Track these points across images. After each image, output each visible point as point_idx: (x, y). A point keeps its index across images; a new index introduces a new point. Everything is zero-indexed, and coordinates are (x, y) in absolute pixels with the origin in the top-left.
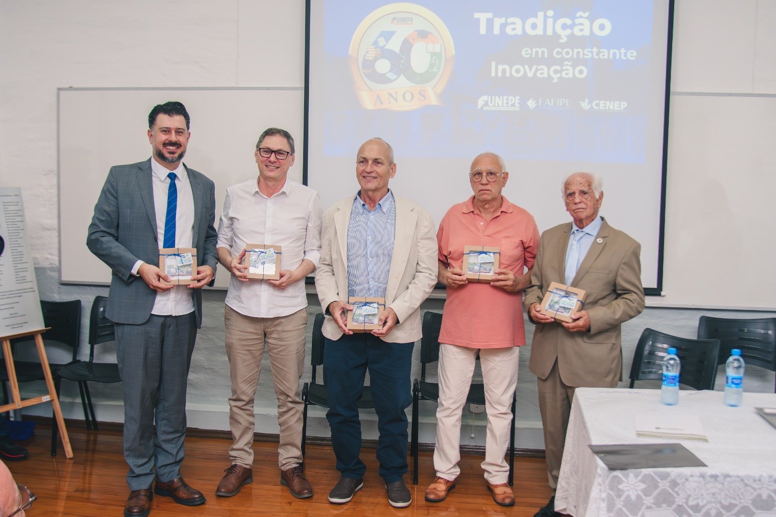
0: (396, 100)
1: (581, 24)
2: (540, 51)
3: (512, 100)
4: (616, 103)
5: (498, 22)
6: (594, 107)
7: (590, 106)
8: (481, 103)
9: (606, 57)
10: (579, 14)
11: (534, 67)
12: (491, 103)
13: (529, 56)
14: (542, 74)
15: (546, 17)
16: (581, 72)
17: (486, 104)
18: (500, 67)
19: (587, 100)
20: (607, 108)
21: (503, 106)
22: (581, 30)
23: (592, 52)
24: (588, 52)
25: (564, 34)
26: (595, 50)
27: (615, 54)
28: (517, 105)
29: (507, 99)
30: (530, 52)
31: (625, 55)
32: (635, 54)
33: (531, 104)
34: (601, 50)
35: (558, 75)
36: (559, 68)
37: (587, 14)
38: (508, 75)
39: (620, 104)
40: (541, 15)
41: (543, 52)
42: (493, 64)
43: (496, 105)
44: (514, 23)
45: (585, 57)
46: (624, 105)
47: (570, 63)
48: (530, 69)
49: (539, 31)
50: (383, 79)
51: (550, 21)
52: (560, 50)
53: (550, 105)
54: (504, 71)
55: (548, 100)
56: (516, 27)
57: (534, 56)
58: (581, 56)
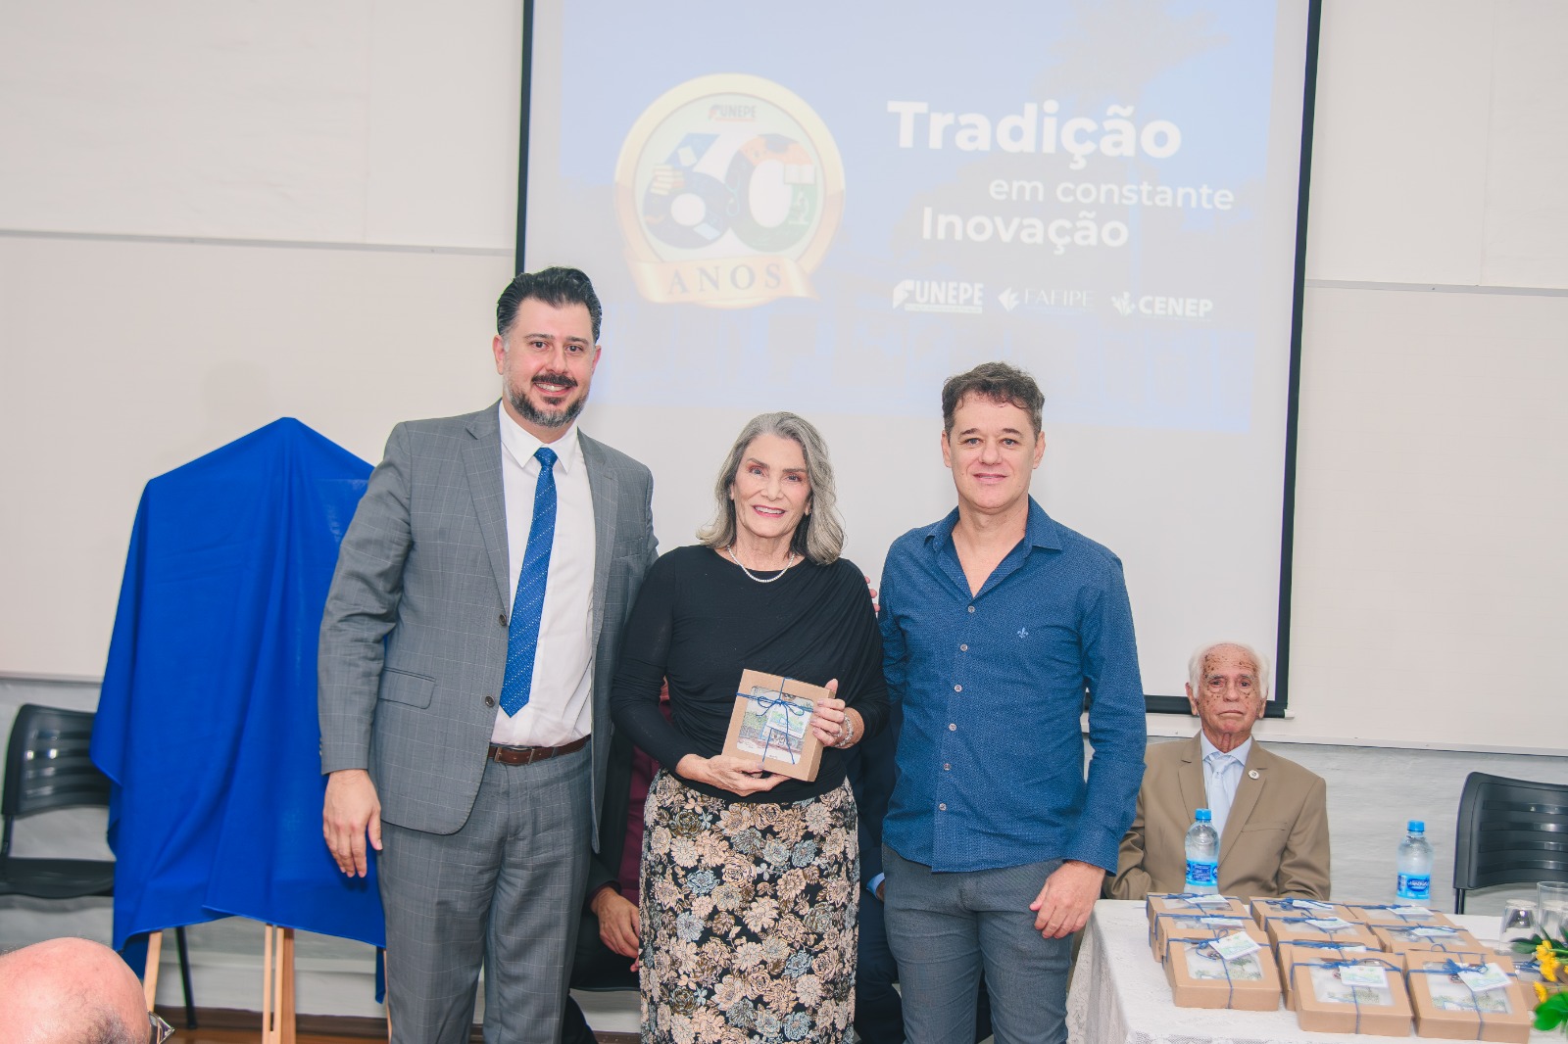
0: (715, 284)
1: (1119, 132)
2: (1028, 186)
3: (966, 290)
4: (1189, 301)
5: (939, 122)
6: (1142, 308)
7: (1133, 306)
8: (899, 294)
9: (1169, 203)
10: (1113, 109)
11: (1016, 221)
12: (922, 295)
13: (1003, 197)
14: (1031, 236)
15: (1041, 115)
16: (1115, 234)
17: (911, 297)
18: (943, 220)
19: (1126, 295)
20: (1170, 312)
21: (947, 303)
22: (1117, 144)
23: (1139, 193)
24: (1130, 191)
25: (1080, 151)
26: (1145, 187)
27: (1187, 196)
28: (976, 301)
29: (957, 289)
30: (1006, 188)
31: (1210, 198)
32: (1231, 198)
33: (1008, 300)
34: (1159, 189)
35: (1067, 240)
36: (1068, 224)
37: (1129, 111)
38: (958, 236)
39: (1198, 305)
40: (1031, 109)
41: (1035, 190)
42: (928, 212)
43: (933, 300)
44: (973, 126)
45: (1124, 201)
46: (1206, 305)
47: (1092, 215)
48: (1007, 225)
49: (1027, 145)
50: (687, 238)
51: (1050, 124)
52: (1071, 186)
53: (1047, 303)
54: (950, 227)
55: (1043, 292)
56: (977, 133)
57: (1014, 196)
58: (1116, 201)
